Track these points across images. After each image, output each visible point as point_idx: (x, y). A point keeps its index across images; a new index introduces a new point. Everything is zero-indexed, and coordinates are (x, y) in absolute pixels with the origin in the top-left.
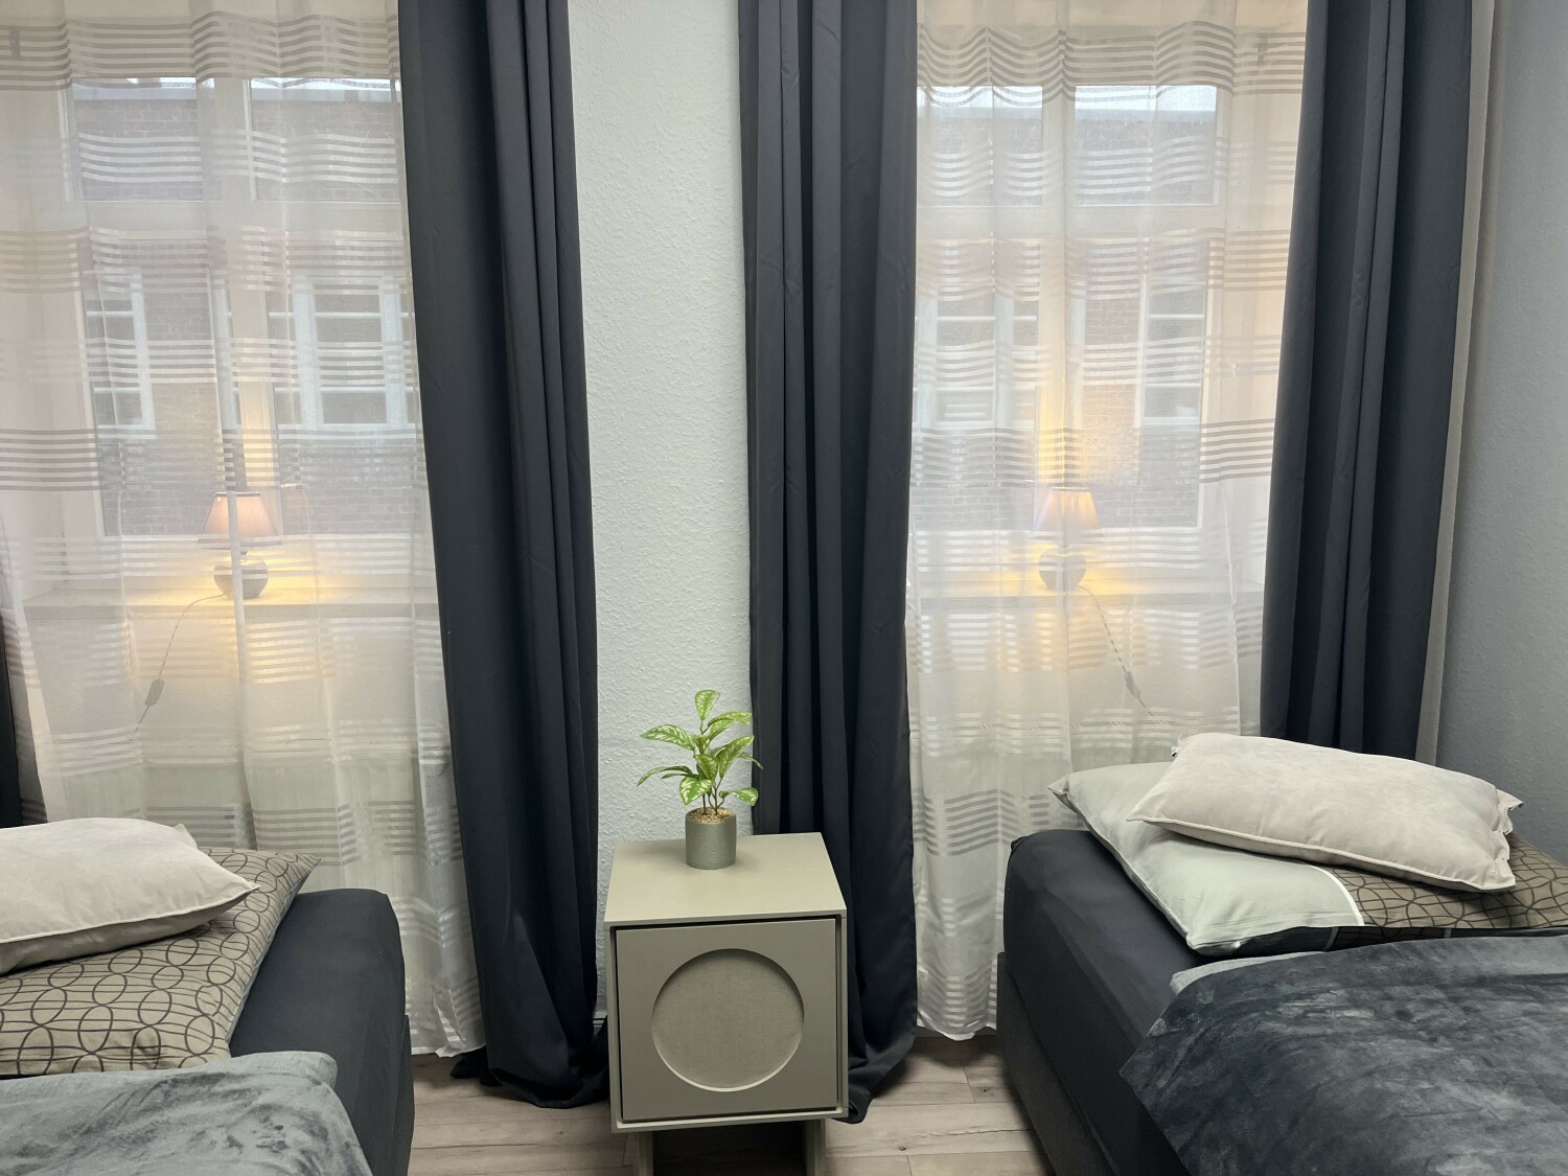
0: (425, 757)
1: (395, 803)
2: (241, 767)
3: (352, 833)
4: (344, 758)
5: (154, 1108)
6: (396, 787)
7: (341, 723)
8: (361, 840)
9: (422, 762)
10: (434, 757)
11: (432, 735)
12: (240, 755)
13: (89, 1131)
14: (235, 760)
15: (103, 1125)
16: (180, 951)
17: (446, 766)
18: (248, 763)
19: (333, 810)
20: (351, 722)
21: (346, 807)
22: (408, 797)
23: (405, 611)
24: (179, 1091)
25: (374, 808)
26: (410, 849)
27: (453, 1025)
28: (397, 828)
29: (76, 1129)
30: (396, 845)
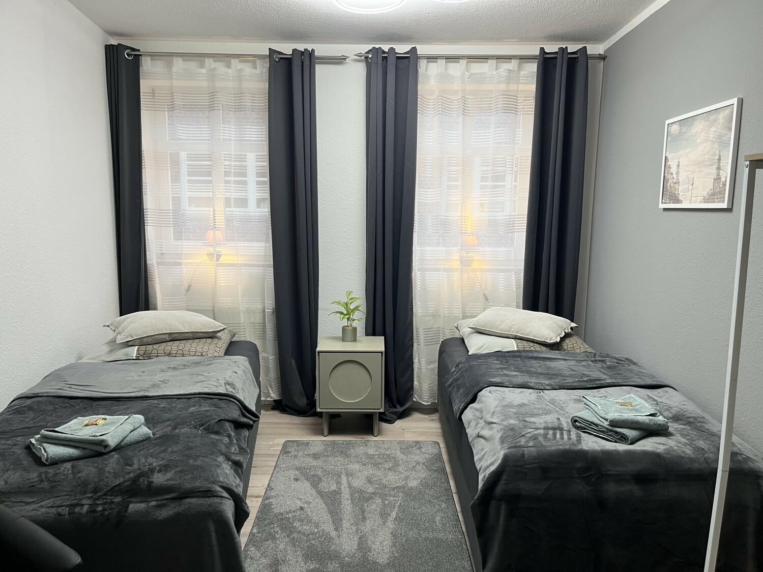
0: (267, 309)
1: (258, 323)
2: (214, 310)
3: (245, 331)
4: (244, 309)
5: (211, 360)
6: (258, 319)
7: (243, 298)
8: (247, 334)
9: (266, 310)
10: (270, 309)
11: (270, 303)
12: (214, 307)
13: (197, 363)
14: (212, 308)
15: (200, 362)
16: (209, 340)
17: (273, 312)
18: (216, 309)
19: (240, 324)
20: (246, 298)
21: (243, 323)
22: (261, 321)
23: (263, 266)
24: (216, 358)
25: (251, 325)
26: (261, 337)
27: (273, 391)
28: (258, 331)
29: (195, 363)
30: (258, 336)
